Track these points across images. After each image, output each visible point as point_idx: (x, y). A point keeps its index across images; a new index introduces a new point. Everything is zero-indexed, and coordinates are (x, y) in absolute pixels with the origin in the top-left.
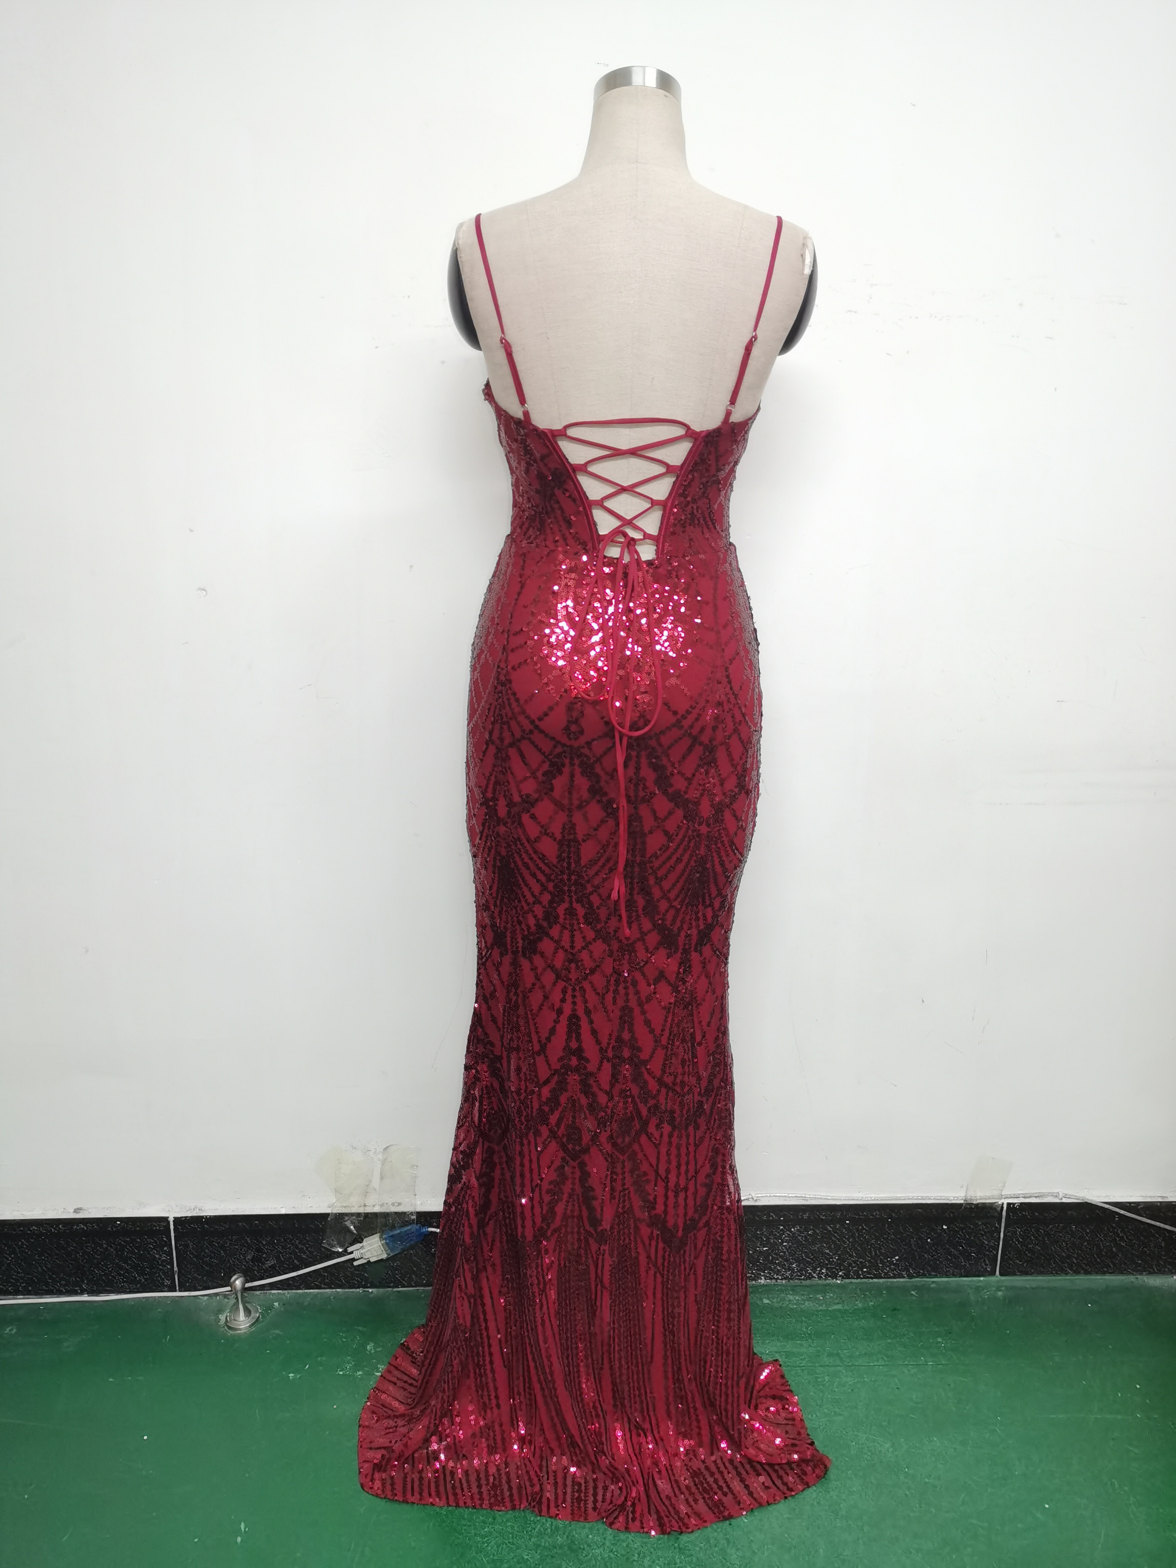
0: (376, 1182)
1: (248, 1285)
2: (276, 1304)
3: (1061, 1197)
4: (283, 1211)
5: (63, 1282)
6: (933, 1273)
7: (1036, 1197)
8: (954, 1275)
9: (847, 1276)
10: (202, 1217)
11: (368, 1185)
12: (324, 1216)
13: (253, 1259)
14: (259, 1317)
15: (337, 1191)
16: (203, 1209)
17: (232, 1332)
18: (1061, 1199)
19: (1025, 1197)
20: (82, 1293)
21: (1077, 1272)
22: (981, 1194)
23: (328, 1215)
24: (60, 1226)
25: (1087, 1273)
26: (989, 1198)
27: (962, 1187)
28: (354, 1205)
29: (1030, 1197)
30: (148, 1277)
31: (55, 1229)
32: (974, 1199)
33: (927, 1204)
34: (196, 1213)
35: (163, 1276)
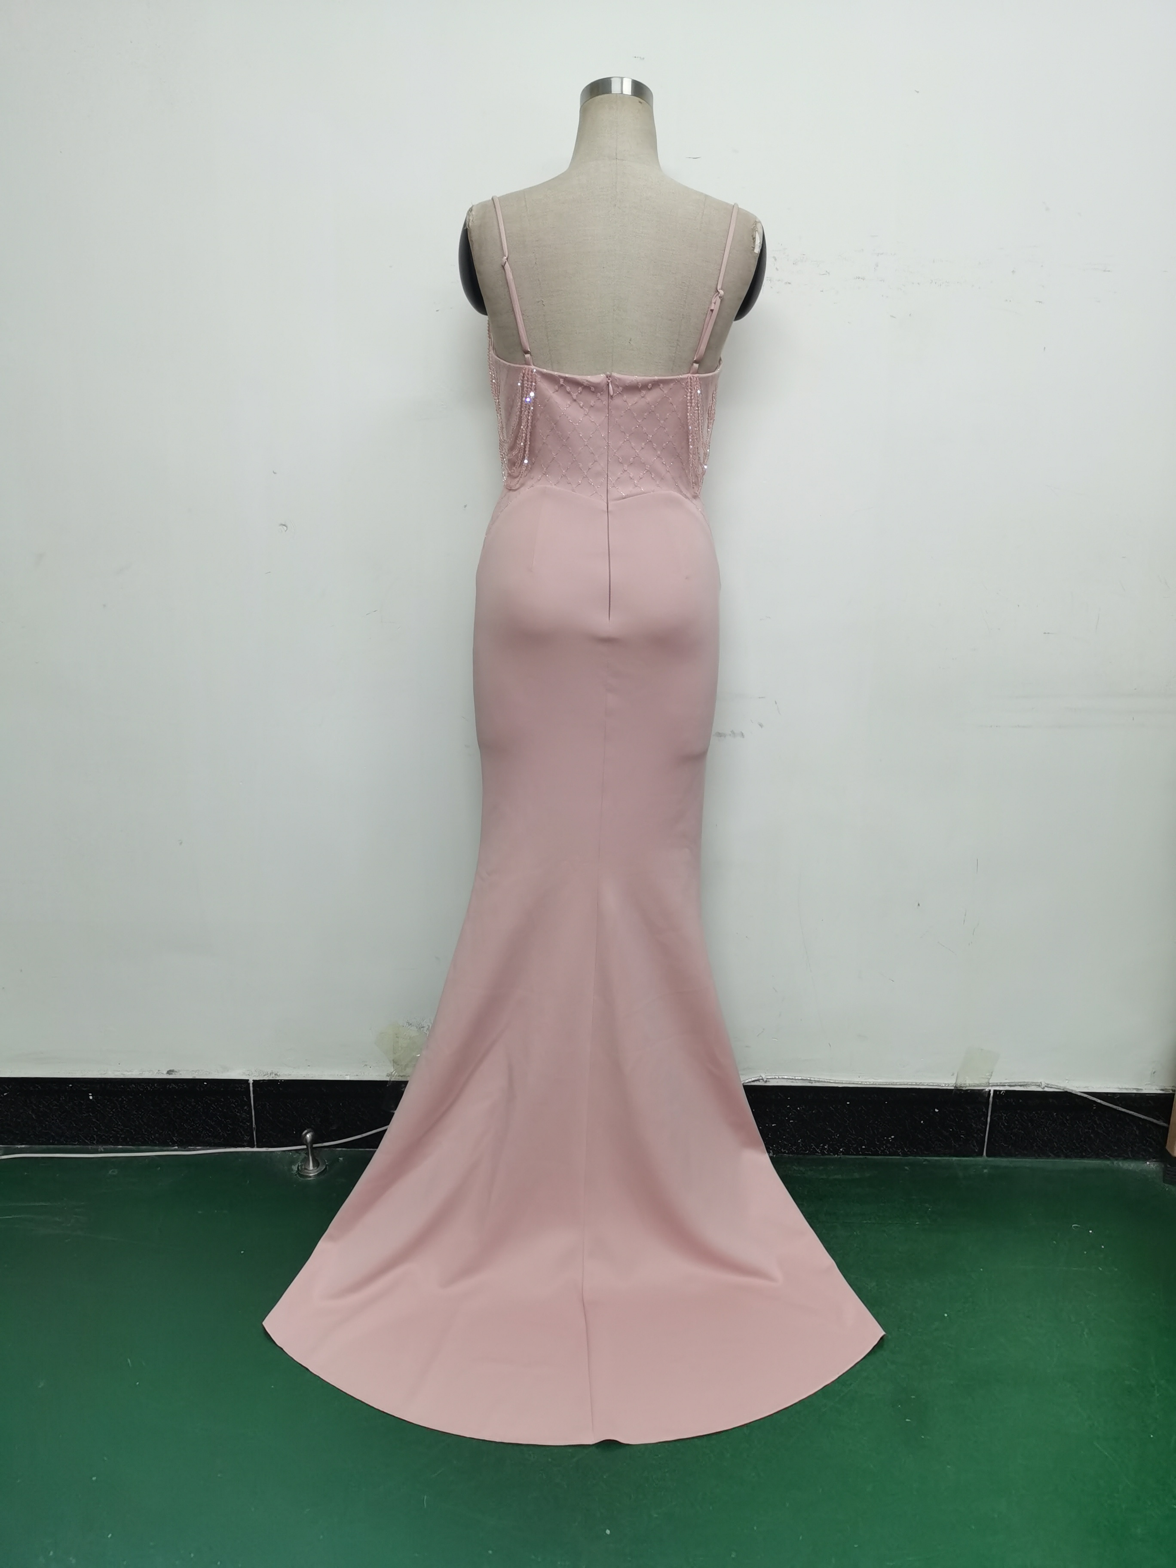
1: (316, 1145)
2: (341, 1159)
3: (1043, 1087)
4: (348, 1078)
5: (157, 1135)
6: (926, 1153)
7: (1021, 1086)
8: (945, 1155)
9: (846, 1153)
10: (278, 1080)
12: (383, 1083)
13: (321, 1120)
14: (326, 1168)
15: (395, 1062)
16: (278, 1074)
17: (302, 1179)
18: (1044, 1088)
19: (1010, 1086)
21: (1057, 1156)
22: (971, 1081)
23: (387, 1081)
24: (156, 1085)
26: (978, 1086)
27: (953, 1075)
29: (1015, 1086)
30: (229, 1132)
31: (151, 1088)
32: (962, 1085)
33: (919, 1089)
34: (273, 1077)
35: (243, 1132)
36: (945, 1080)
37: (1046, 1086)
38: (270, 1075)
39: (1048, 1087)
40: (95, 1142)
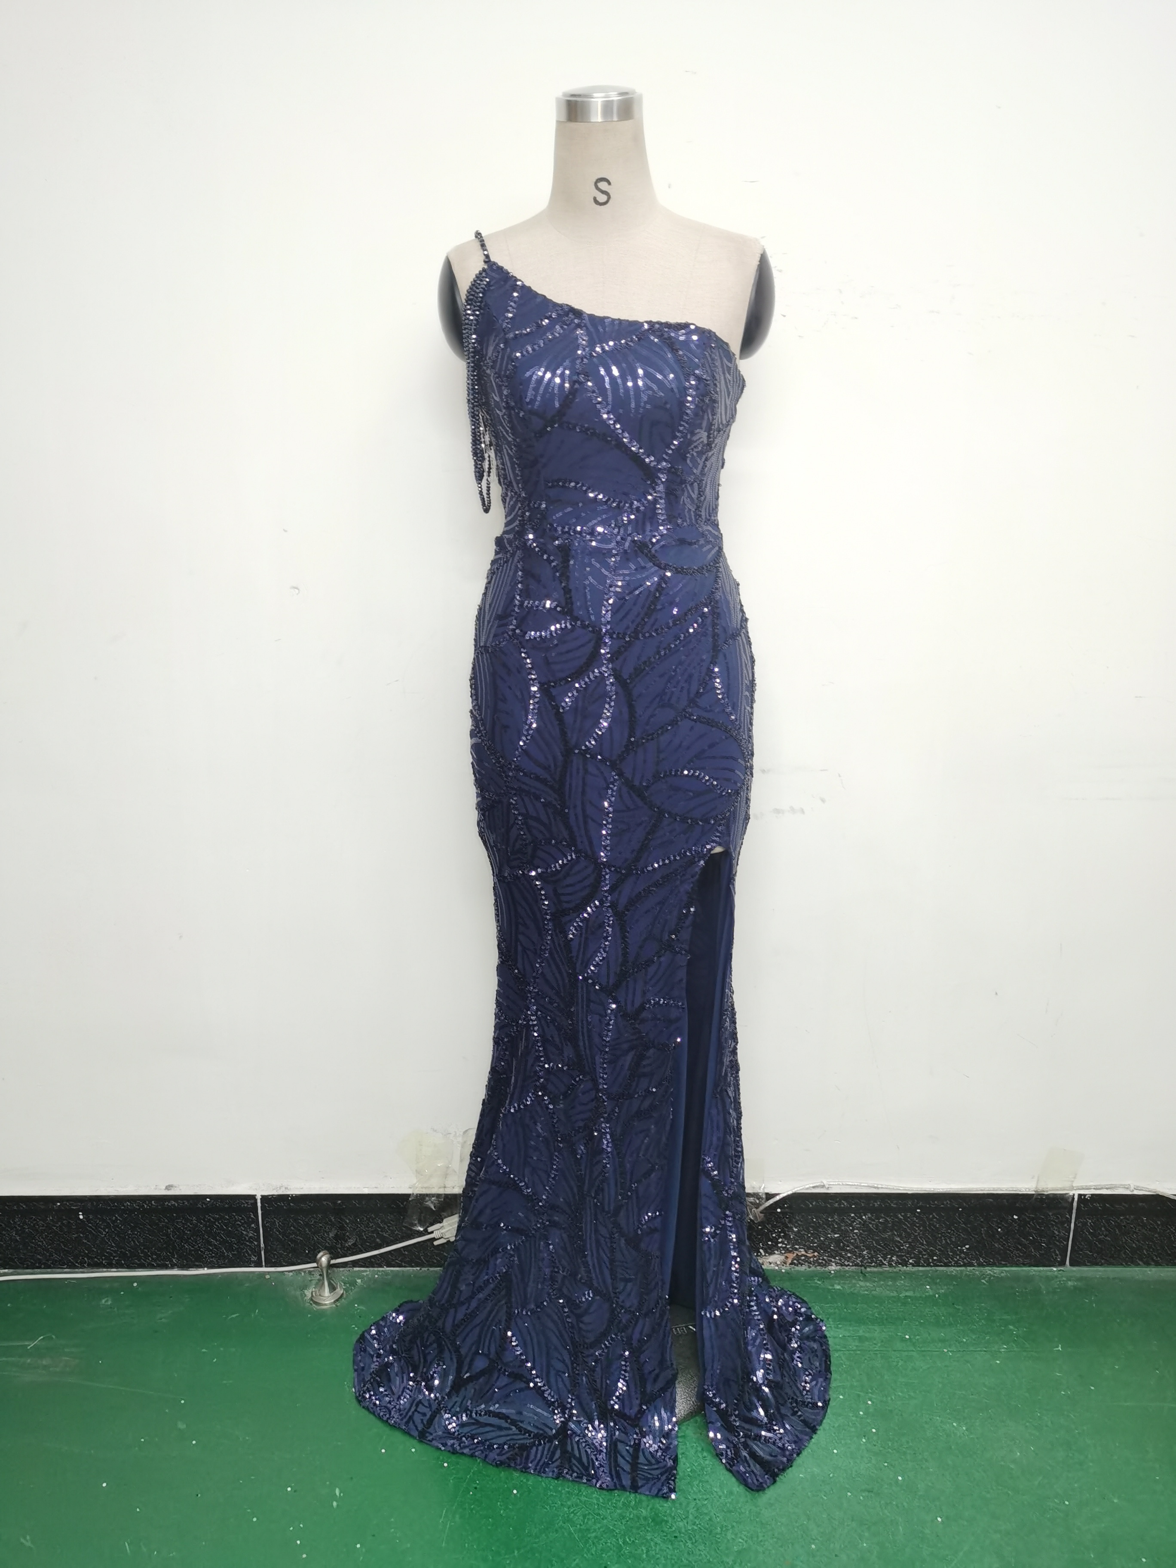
0: (456, 1165)
1: (333, 1262)
2: (359, 1281)
3: (1132, 1188)
4: (366, 1191)
5: (154, 1257)
6: (1003, 1263)
7: (1107, 1189)
8: (1024, 1265)
9: (917, 1265)
10: (288, 1196)
11: (448, 1168)
12: (405, 1197)
13: (336, 1237)
14: (343, 1294)
15: (418, 1172)
16: (289, 1187)
17: (317, 1308)
18: (1133, 1191)
19: (1096, 1189)
20: (172, 1267)
21: (1147, 1264)
22: (1052, 1185)
23: (408, 1195)
24: (153, 1202)
25: (1157, 1264)
26: (1061, 1189)
27: (1033, 1177)
28: (435, 1186)
29: (1101, 1189)
30: (235, 1253)
31: (148, 1205)
32: (1043, 1190)
33: (997, 1194)
34: (283, 1192)
35: (250, 1252)
36: (1025, 1186)
37: (1135, 1189)
38: (280, 1188)
39: (1137, 1190)
40: (85, 1265)
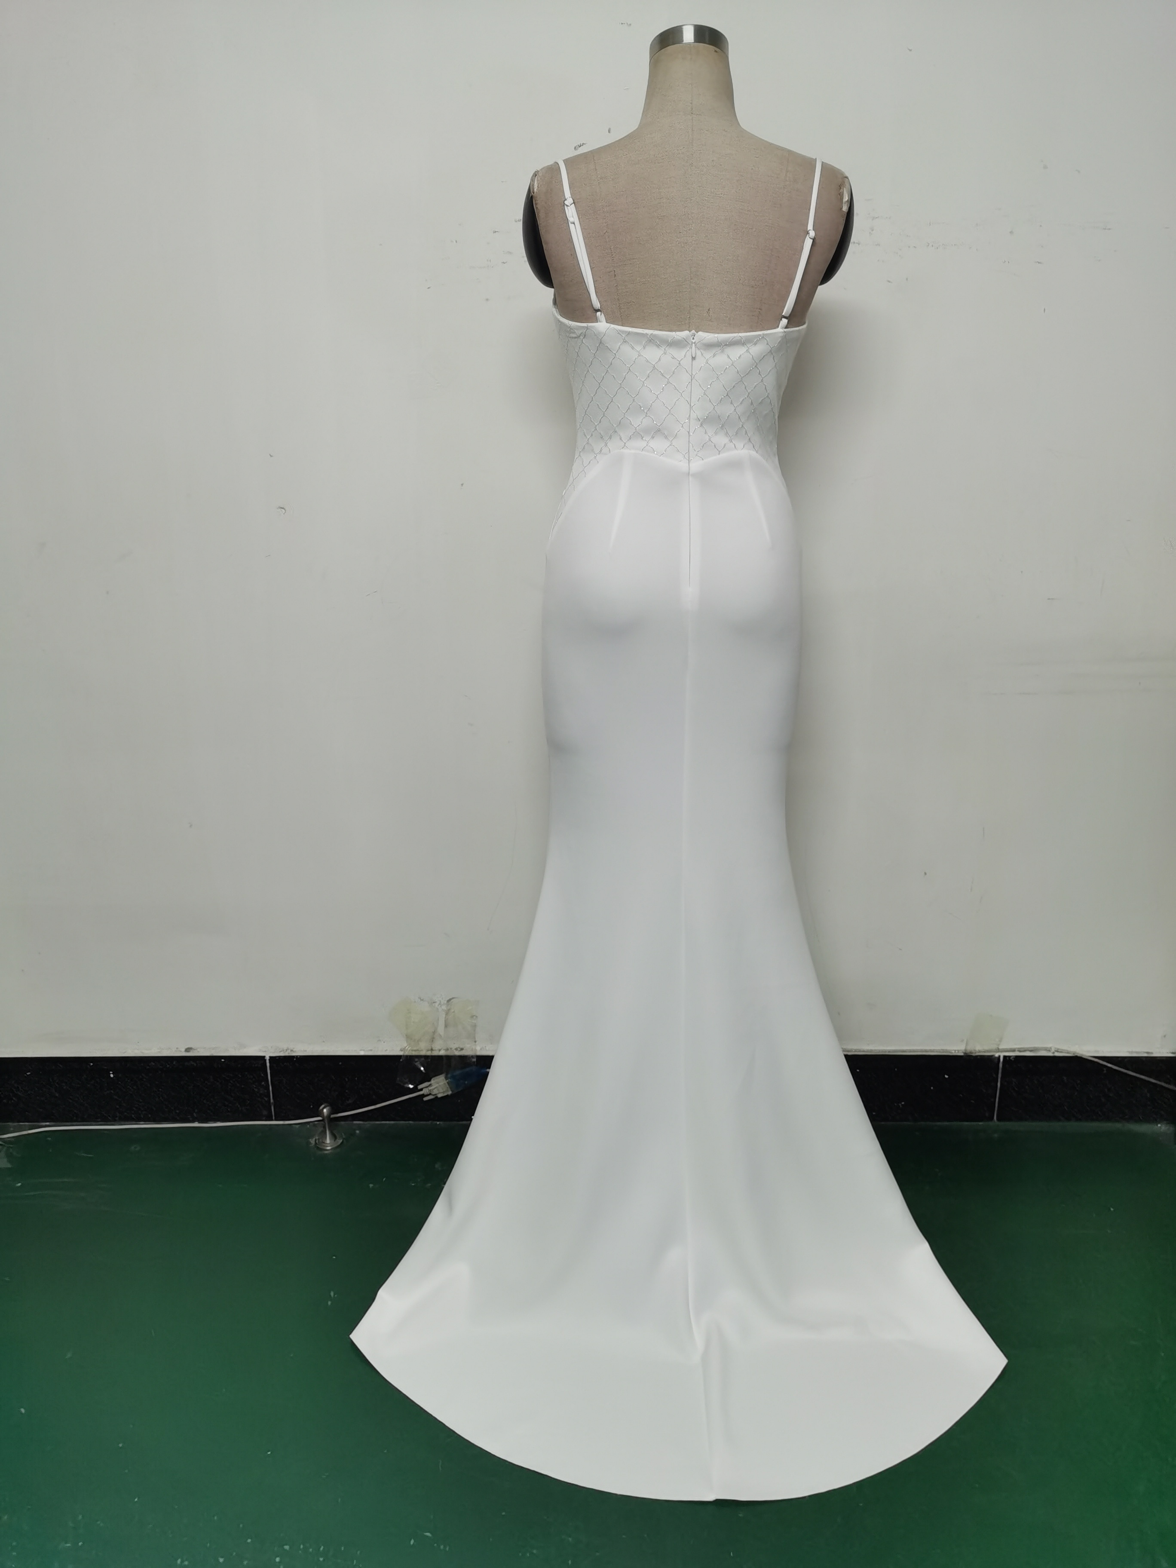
0: (441, 1030)
1: (332, 1116)
2: (358, 1132)
3: (1052, 1052)
4: (362, 1053)
5: (178, 1111)
6: (936, 1118)
7: (1031, 1051)
8: (955, 1120)
10: (293, 1057)
11: (434, 1033)
12: (397, 1058)
13: (337, 1093)
14: (342, 1142)
15: (408, 1037)
16: (294, 1050)
17: (319, 1152)
18: (1053, 1053)
19: (1020, 1051)
20: (193, 1122)
21: (1068, 1119)
22: (980, 1047)
23: (399, 1057)
24: (174, 1063)
25: (1078, 1120)
26: (988, 1051)
27: (962, 1041)
28: (423, 1049)
29: (1025, 1051)
30: (248, 1107)
31: (170, 1065)
32: (973, 1051)
33: (929, 1055)
34: (289, 1053)
35: (261, 1107)
36: (955, 1047)
37: (1056, 1051)
38: (286, 1050)
39: (1058, 1051)
40: (117, 1119)
